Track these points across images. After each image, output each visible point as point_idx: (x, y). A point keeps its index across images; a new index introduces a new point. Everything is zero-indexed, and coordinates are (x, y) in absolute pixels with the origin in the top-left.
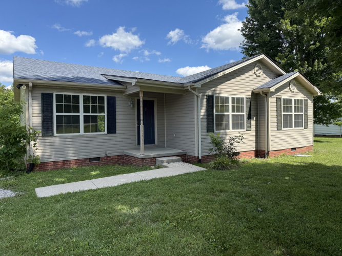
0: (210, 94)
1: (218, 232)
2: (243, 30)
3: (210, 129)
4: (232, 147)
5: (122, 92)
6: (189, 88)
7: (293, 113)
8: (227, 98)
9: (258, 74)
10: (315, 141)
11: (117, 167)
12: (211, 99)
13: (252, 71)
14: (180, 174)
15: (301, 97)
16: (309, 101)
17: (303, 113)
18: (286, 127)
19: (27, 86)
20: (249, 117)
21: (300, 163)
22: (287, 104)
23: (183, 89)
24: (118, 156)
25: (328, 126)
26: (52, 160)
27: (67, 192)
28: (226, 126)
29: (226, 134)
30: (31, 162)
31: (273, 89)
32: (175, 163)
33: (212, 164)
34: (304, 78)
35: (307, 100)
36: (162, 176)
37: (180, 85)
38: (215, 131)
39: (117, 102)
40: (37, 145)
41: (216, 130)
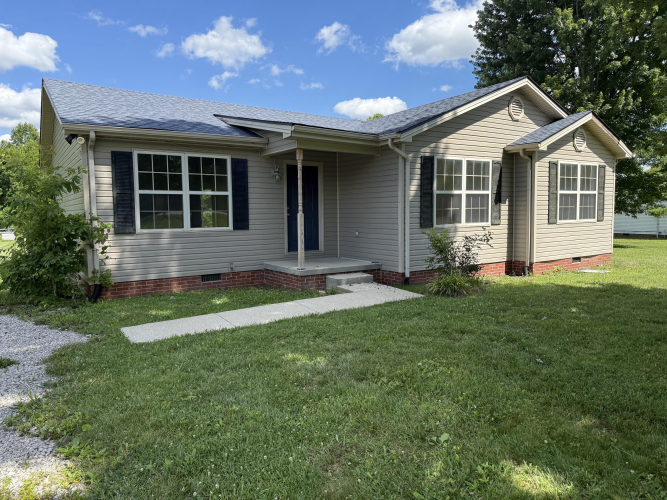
0: (427, 155)
1: (477, 394)
2: (478, 27)
3: (425, 221)
4: (470, 254)
5: (259, 151)
6: (389, 143)
7: (579, 192)
8: (459, 163)
9: (516, 117)
10: (615, 246)
11: (259, 292)
12: (430, 164)
13: (505, 111)
15: (594, 160)
16: (607, 168)
17: (596, 192)
18: (565, 218)
19: (87, 137)
20: (498, 200)
21: (594, 284)
22: (568, 175)
23: (376, 145)
24: (254, 272)
25: (635, 217)
26: (136, 278)
27: (184, 334)
28: (454, 216)
29: (455, 230)
30: (97, 283)
31: (543, 147)
32: (363, 284)
33: (433, 286)
35: (604, 167)
36: (347, 308)
37: (371, 137)
38: (435, 225)
39: (250, 169)
40: (107, 250)
41: (437, 224)
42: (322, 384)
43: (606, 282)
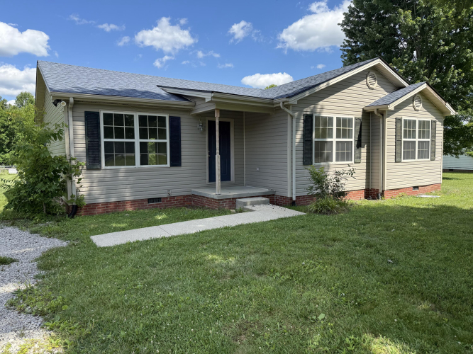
0: (308, 113)
1: (345, 285)
2: (344, 24)
3: (307, 160)
4: (339, 184)
5: (188, 111)
6: (281, 105)
7: (417, 140)
8: (331, 119)
9: (371, 86)
10: (443, 178)
11: (188, 211)
12: (310, 120)
13: (363, 82)
14: (273, 219)
15: (428, 117)
16: (438, 122)
17: (429, 140)
18: (407, 158)
19: (68, 102)
20: (359, 145)
21: (428, 205)
22: (410, 127)
23: (272, 106)
24: (184, 196)
25: (458, 157)
26: (101, 201)
28: (328, 157)
29: (329, 167)
30: (74, 204)
31: (391, 107)
32: (262, 205)
33: (312, 206)
34: (432, 92)
35: (435, 122)
36: (251, 222)
37: (268, 101)
38: (313, 164)
39: (182, 124)
40: (81, 181)
41: (315, 162)
42: (233, 277)
43: (437, 204)
